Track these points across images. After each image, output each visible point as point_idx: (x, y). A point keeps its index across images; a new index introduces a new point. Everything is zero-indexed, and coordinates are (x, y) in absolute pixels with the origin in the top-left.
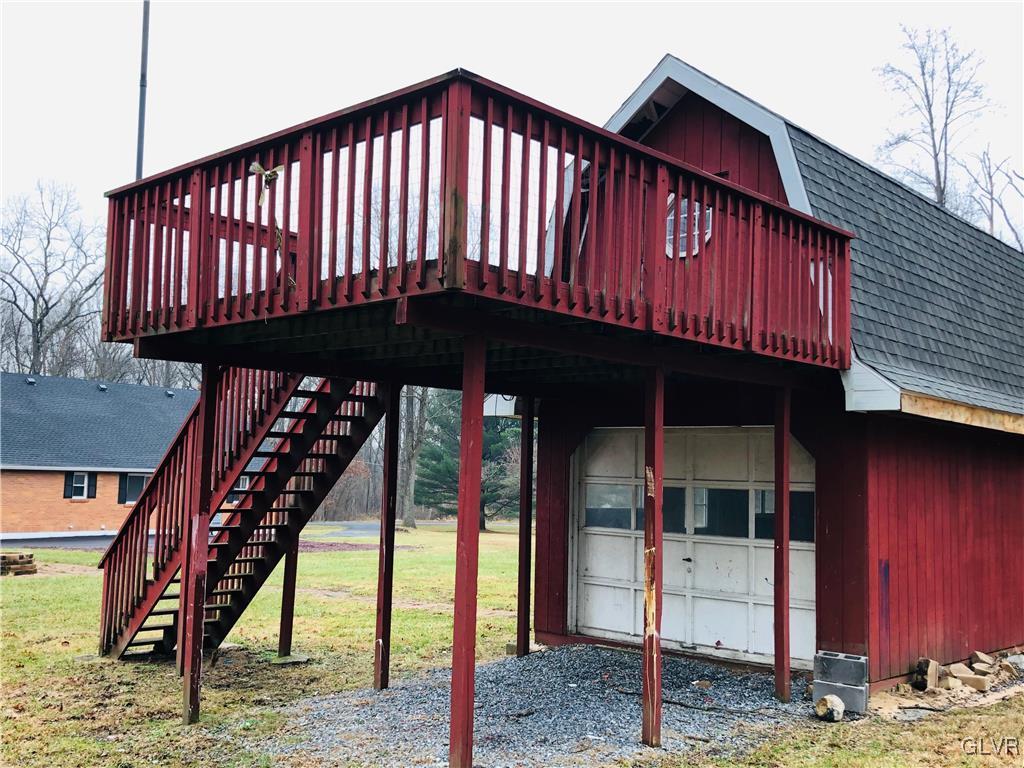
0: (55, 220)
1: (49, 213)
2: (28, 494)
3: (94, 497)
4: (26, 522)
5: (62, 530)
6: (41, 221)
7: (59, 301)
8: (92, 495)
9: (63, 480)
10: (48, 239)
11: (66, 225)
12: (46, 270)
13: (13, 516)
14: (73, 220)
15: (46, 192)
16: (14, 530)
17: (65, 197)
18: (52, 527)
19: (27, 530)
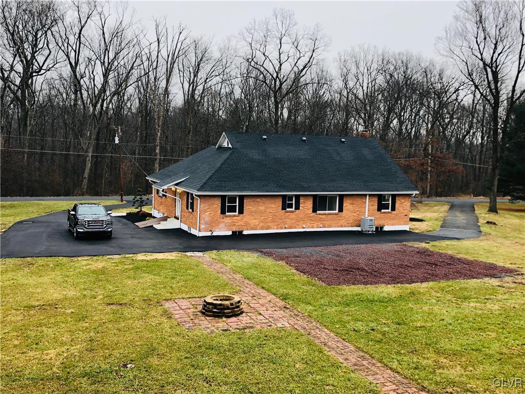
0: (283, 32)
1: (281, 29)
2: (262, 208)
3: (299, 209)
4: (262, 224)
5: (281, 228)
6: (277, 34)
7: (287, 79)
8: (297, 208)
9: (281, 200)
10: (281, 43)
11: (289, 35)
12: (280, 62)
13: (255, 221)
14: (293, 31)
15: (279, 16)
16: (256, 229)
17: (288, 18)
18: (276, 227)
19: (262, 228)
